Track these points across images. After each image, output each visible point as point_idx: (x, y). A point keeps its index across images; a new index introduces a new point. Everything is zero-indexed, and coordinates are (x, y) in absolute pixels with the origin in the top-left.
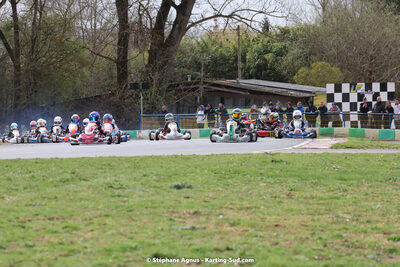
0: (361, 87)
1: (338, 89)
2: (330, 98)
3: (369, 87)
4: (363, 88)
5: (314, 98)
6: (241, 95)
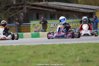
5: (96, 13)
6: (50, 11)
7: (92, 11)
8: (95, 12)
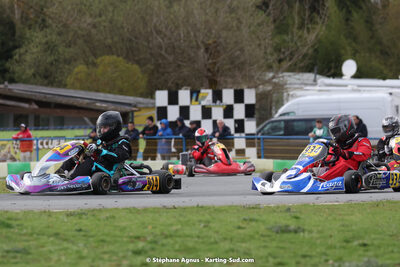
0: (207, 95)
1: (173, 100)
2: (162, 112)
3: (217, 96)
4: (210, 97)
5: (135, 114)
6: (23, 108)
7: (128, 108)
8: (133, 112)
